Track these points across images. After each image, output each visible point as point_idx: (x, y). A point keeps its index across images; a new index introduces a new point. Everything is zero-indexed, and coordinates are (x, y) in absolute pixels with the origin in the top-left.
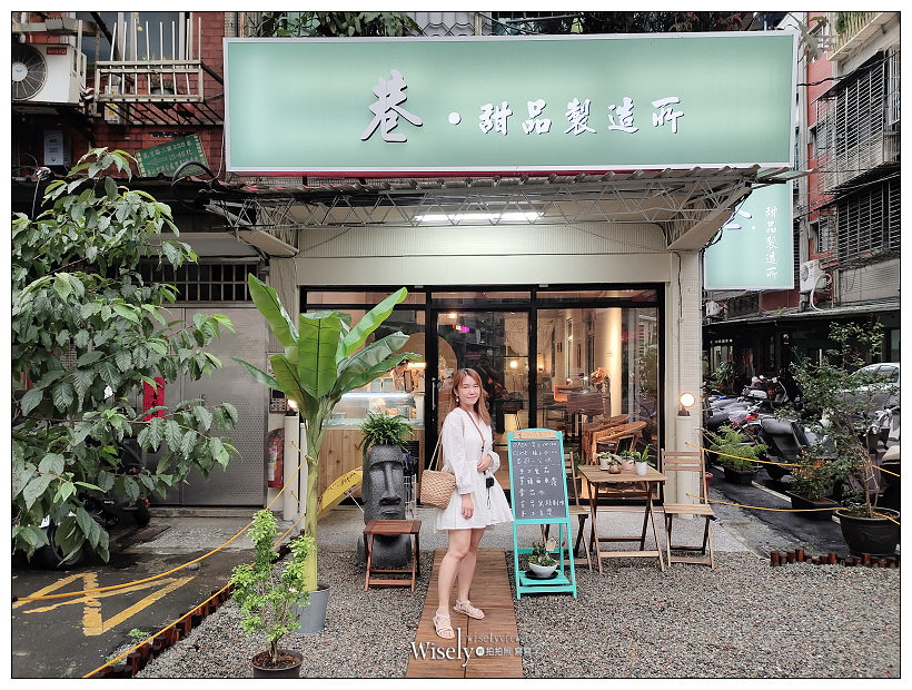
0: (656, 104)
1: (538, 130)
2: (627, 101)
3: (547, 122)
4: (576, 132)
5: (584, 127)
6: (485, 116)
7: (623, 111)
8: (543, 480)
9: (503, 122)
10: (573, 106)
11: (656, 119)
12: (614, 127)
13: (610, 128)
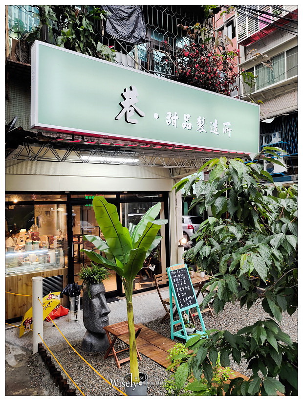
0: (224, 124)
1: (188, 128)
2: (216, 121)
3: (191, 125)
4: (200, 131)
5: (203, 129)
6: (168, 117)
7: (215, 125)
8: (185, 288)
9: (175, 121)
10: (199, 119)
11: (224, 130)
12: (212, 131)
13: (211, 131)
